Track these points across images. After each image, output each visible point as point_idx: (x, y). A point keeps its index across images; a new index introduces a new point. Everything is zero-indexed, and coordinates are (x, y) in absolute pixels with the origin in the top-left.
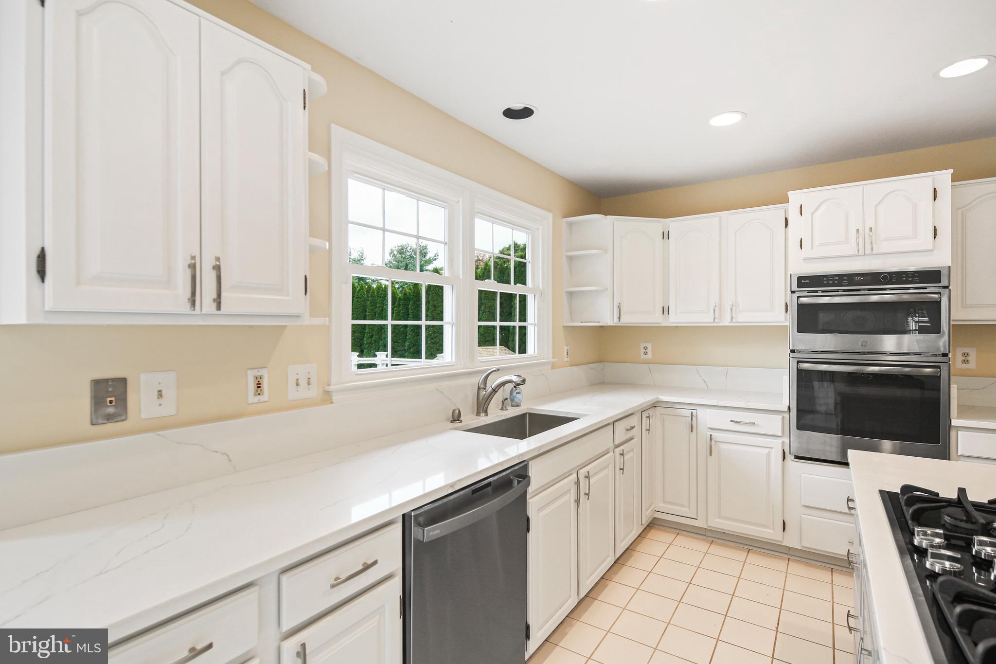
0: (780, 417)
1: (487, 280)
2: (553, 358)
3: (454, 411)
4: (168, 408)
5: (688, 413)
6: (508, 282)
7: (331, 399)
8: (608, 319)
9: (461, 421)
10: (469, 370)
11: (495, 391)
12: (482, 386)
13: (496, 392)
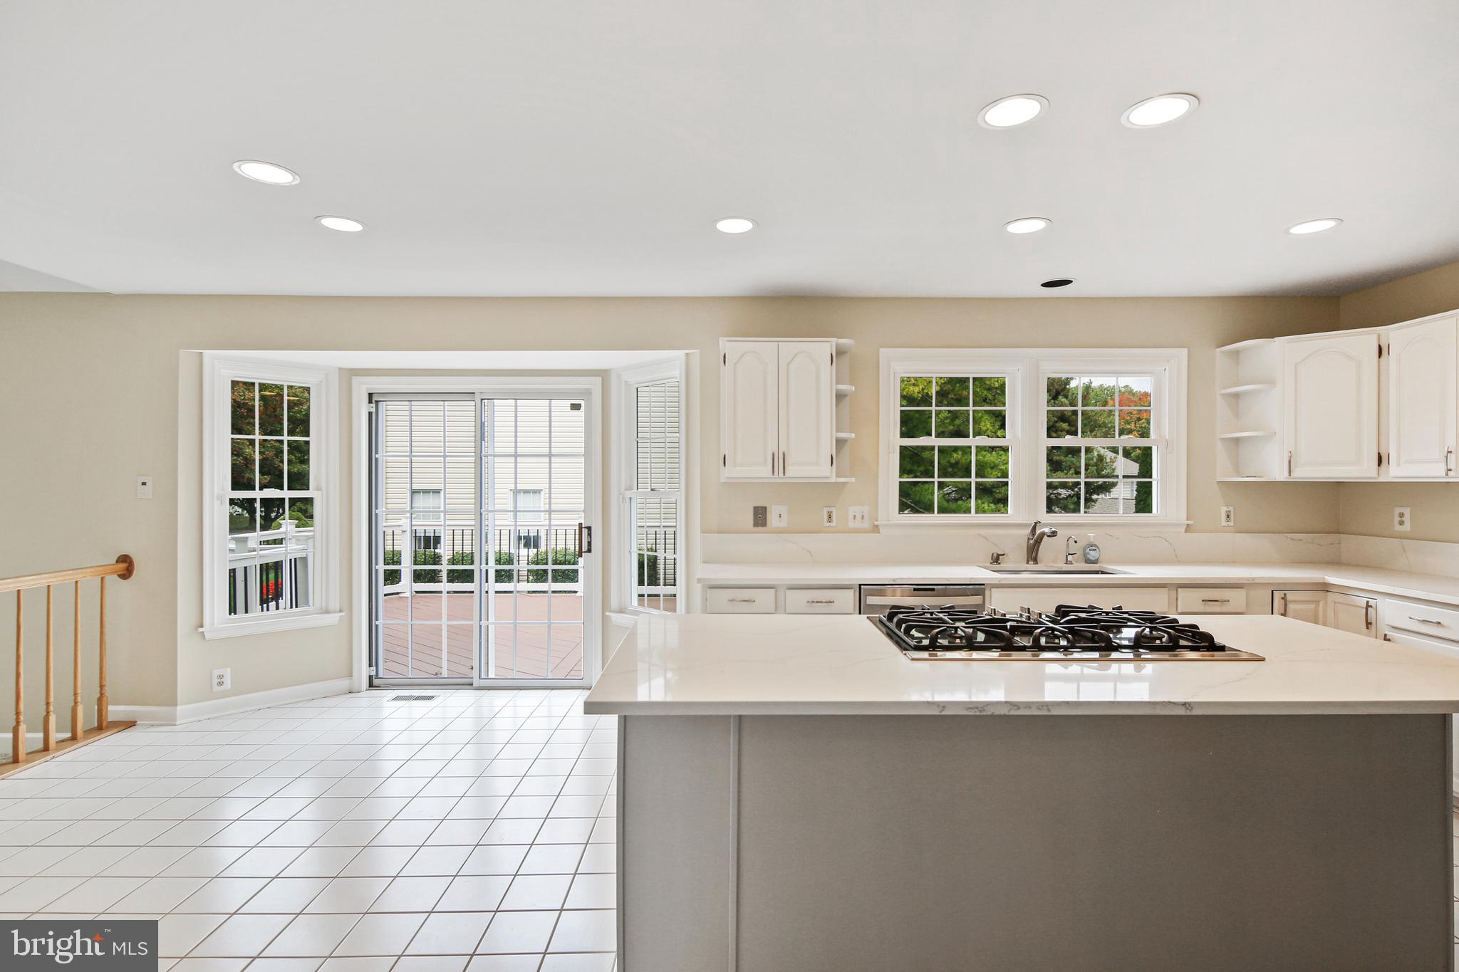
1: (1067, 437)
2: (1188, 519)
3: (993, 554)
4: (783, 524)
5: (1363, 602)
7: (879, 531)
8: (1276, 472)
11: (1037, 541)
12: (1031, 537)
13: (1039, 543)
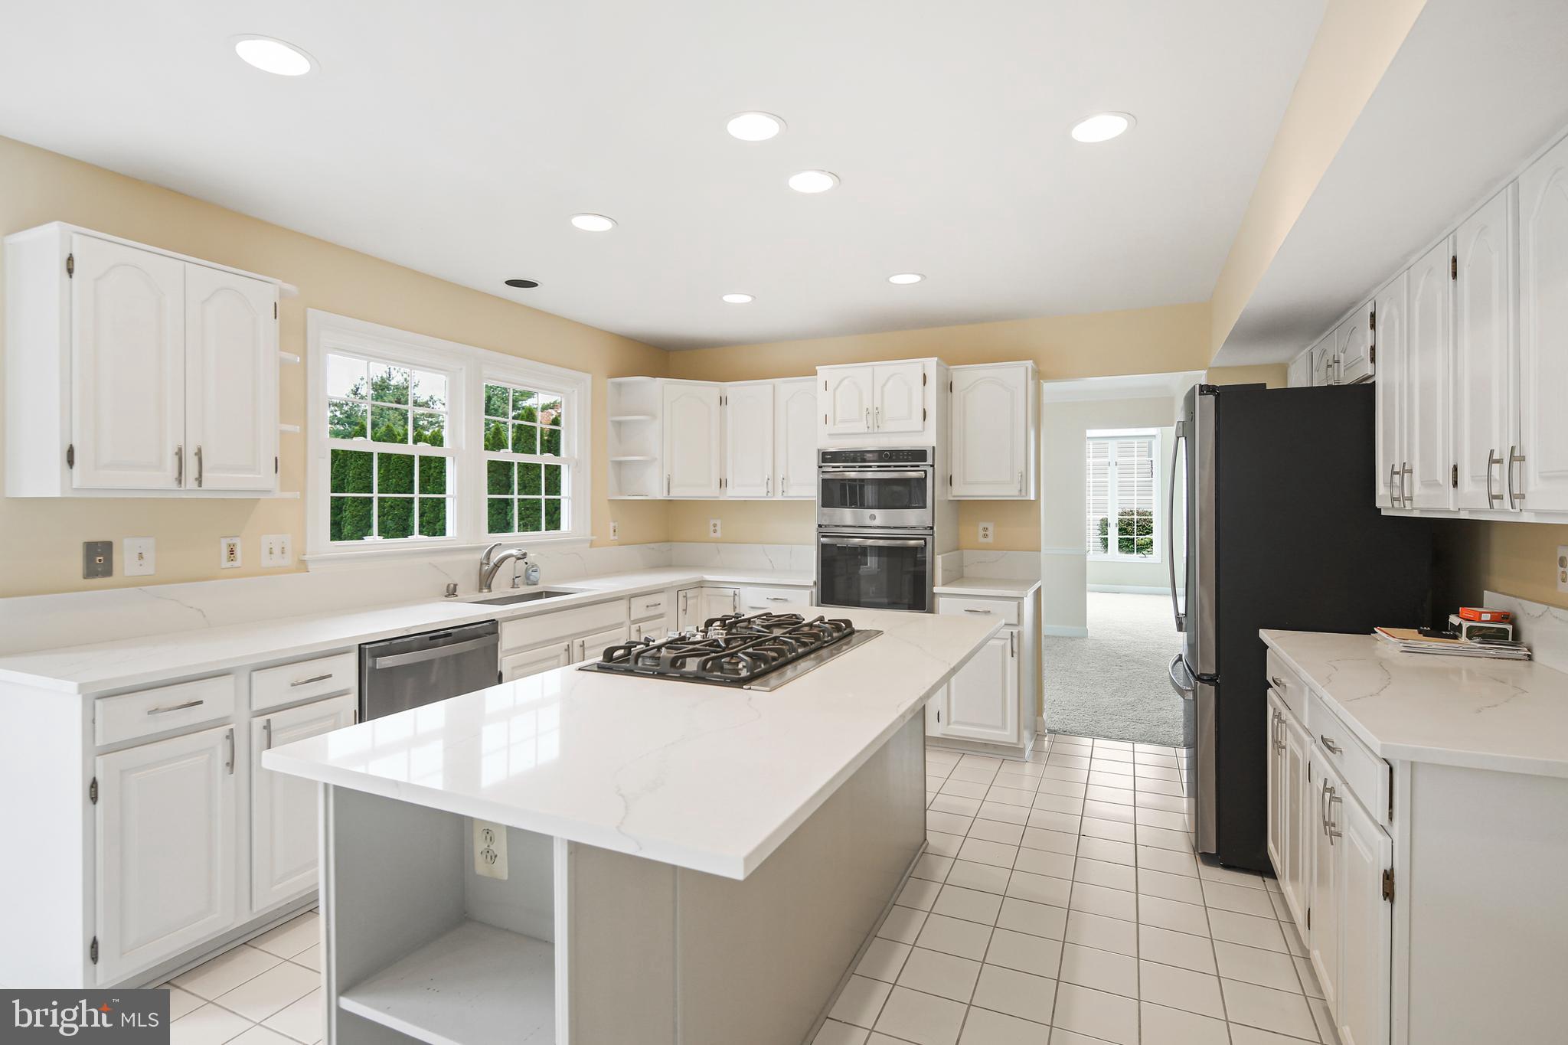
0: (808, 592)
1: (502, 451)
2: (592, 535)
3: (449, 585)
4: (148, 568)
5: (731, 592)
6: (534, 452)
7: (307, 569)
8: (657, 493)
9: (457, 596)
10: (469, 545)
11: (497, 566)
12: (485, 562)
13: (499, 567)
